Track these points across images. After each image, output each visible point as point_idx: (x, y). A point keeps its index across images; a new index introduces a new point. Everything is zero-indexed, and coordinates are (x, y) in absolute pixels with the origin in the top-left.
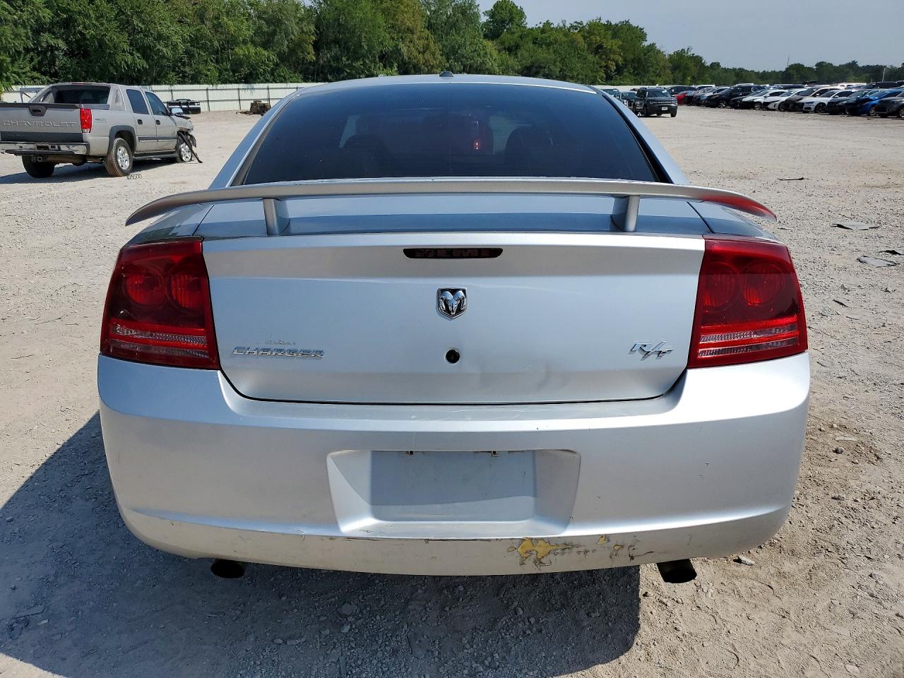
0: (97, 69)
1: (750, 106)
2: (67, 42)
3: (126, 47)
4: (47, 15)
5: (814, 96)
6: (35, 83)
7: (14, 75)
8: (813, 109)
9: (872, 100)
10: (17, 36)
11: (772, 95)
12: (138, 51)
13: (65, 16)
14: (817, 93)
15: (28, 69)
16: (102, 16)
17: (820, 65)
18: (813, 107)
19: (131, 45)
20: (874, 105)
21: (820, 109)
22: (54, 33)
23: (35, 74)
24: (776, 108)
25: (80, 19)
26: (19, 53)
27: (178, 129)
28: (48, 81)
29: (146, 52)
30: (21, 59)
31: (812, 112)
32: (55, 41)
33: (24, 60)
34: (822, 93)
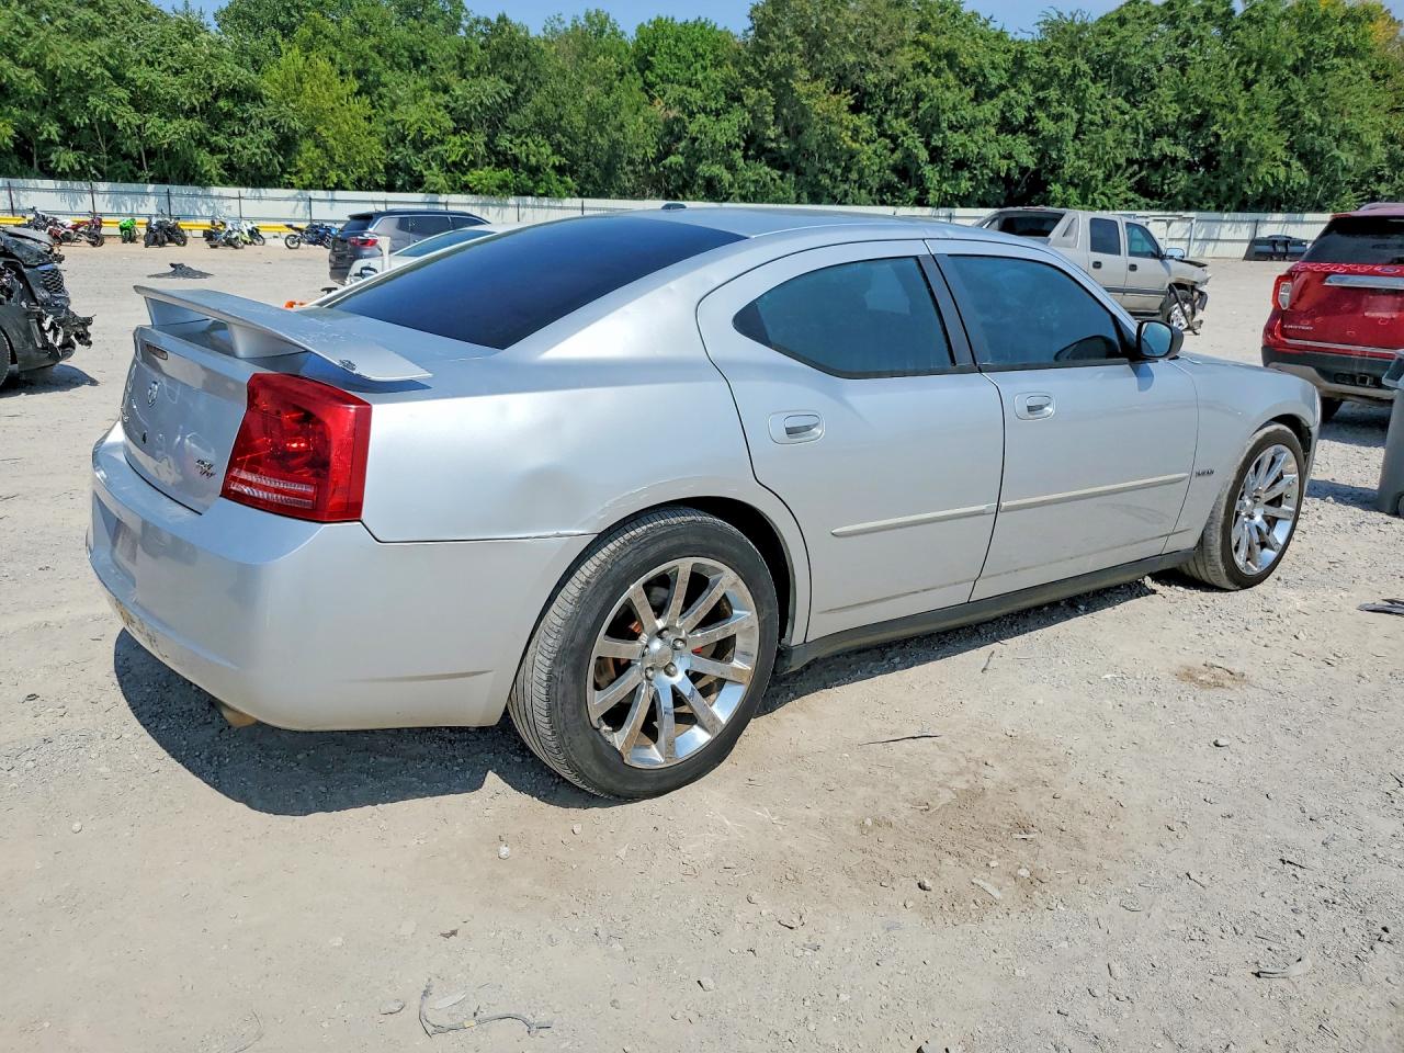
0: (1223, 188)
2: (1193, 149)
3: (1281, 153)
4: (1171, 113)
6: (1129, 208)
7: (1102, 197)
10: (1119, 143)
12: (1301, 157)
13: (1199, 111)
15: (1123, 188)
16: (1256, 108)
19: (1290, 148)
22: (1176, 137)
23: (1131, 195)
25: (1220, 115)
26: (1118, 167)
27: (1173, 281)
28: (1147, 204)
29: (1310, 159)
30: (1119, 174)
32: (1173, 149)
33: (1122, 175)
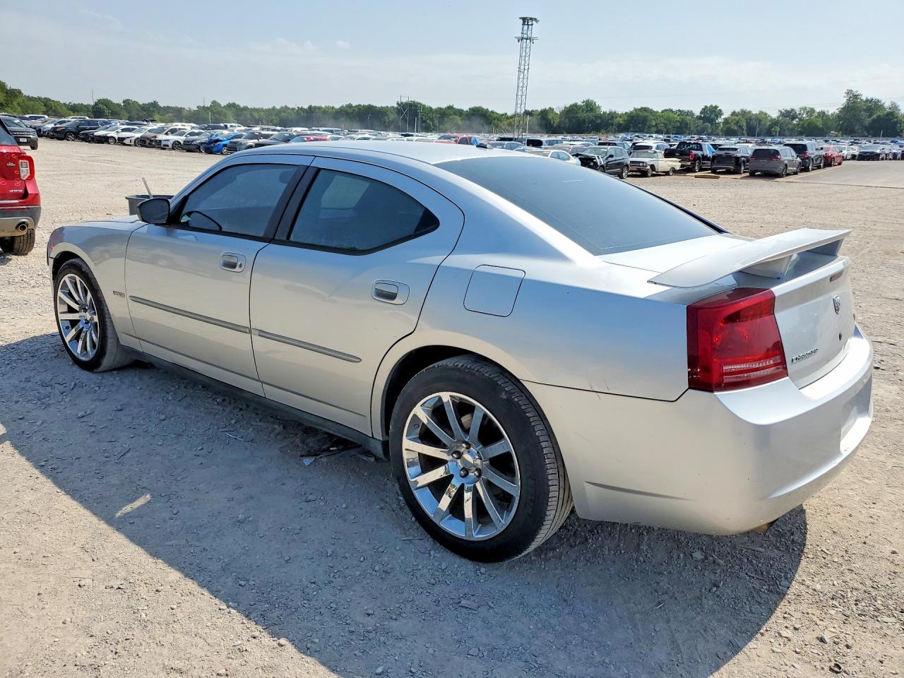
1: (104, 140)
5: (167, 134)
8: (171, 147)
9: (222, 141)
11: (123, 130)
14: (169, 131)
17: (126, 102)
18: (170, 144)
20: (225, 145)
21: (176, 146)
24: (133, 143)
31: (170, 149)
34: (173, 131)
